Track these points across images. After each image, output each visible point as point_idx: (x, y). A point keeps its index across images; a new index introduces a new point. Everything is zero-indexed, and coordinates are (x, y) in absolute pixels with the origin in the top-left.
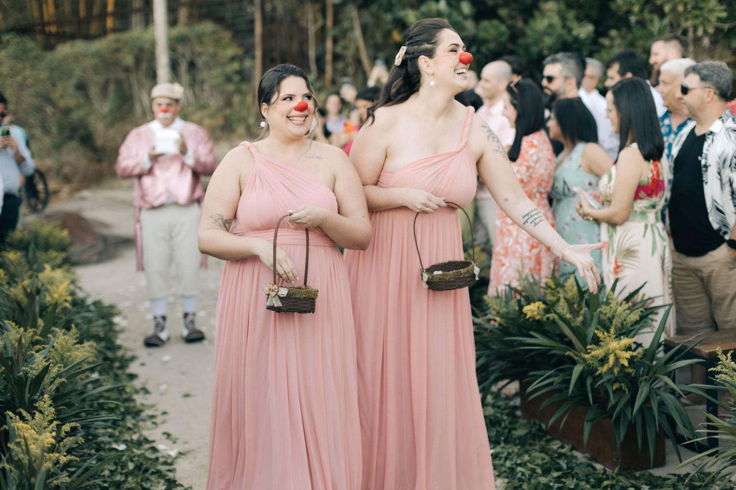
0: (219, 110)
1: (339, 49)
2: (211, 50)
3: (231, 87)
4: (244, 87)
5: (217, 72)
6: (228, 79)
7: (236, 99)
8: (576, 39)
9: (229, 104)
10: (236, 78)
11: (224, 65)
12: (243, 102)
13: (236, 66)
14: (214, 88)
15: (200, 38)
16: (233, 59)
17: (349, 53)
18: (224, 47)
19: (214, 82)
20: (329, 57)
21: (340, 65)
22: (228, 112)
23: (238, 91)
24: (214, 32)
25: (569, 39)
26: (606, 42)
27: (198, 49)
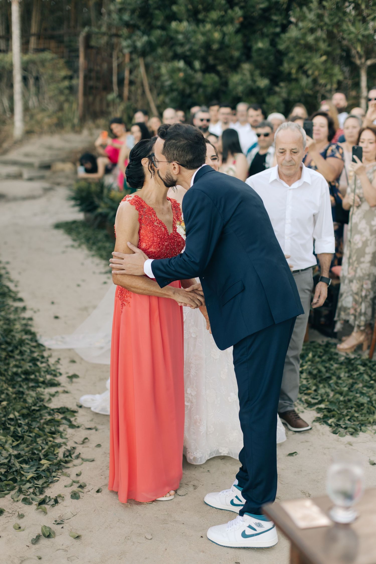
0: (55, 112)
1: (133, 77)
2: (50, 72)
3: (62, 98)
4: (71, 98)
5: (53, 86)
6: (61, 92)
7: (66, 106)
8: (258, 88)
9: (61, 109)
10: (67, 92)
11: (58, 82)
12: (71, 107)
13: (66, 83)
14: (51, 98)
15: (43, 62)
16: (65, 78)
17: (138, 80)
18: (59, 70)
19: (51, 94)
20: (126, 82)
21: (133, 88)
22: (60, 114)
23: (67, 100)
24: (52, 59)
25: (254, 87)
26: (277, 89)
27: (41, 70)
